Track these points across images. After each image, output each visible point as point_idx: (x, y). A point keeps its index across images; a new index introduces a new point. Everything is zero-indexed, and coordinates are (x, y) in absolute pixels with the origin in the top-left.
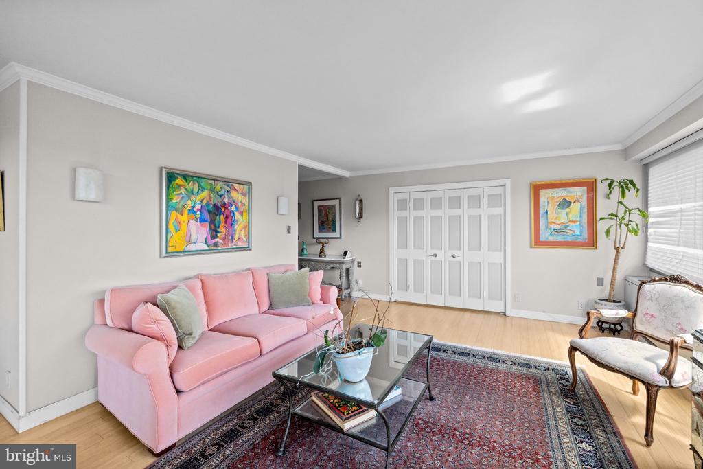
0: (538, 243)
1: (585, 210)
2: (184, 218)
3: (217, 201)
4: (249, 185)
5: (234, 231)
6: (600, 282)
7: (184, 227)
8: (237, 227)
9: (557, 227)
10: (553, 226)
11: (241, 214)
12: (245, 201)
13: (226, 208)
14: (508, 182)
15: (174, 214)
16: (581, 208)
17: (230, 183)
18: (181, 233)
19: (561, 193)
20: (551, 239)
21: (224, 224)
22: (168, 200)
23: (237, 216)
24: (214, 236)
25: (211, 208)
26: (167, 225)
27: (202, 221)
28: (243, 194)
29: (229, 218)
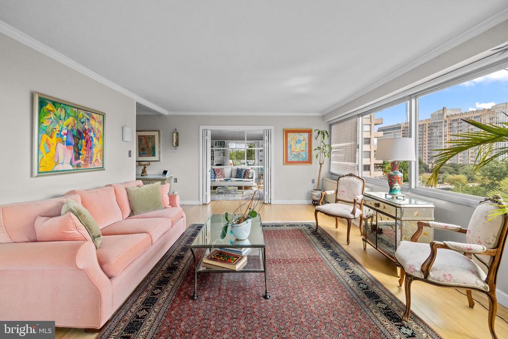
0: (287, 162)
1: (307, 145)
2: (53, 141)
3: (80, 127)
4: (103, 115)
5: (92, 154)
6: (313, 181)
7: (53, 149)
8: (95, 150)
9: (296, 153)
10: (294, 153)
11: (98, 139)
12: (101, 129)
13: (87, 134)
14: (272, 128)
15: (45, 136)
16: (306, 144)
17: (89, 112)
18: (50, 154)
19: (297, 135)
20: (293, 160)
21: (84, 148)
22: (40, 123)
23: (95, 141)
24: (77, 158)
25: (75, 133)
26: (39, 146)
27: (68, 144)
28: (99, 123)
29: (89, 141)
